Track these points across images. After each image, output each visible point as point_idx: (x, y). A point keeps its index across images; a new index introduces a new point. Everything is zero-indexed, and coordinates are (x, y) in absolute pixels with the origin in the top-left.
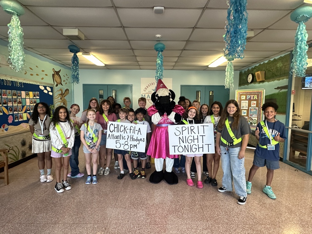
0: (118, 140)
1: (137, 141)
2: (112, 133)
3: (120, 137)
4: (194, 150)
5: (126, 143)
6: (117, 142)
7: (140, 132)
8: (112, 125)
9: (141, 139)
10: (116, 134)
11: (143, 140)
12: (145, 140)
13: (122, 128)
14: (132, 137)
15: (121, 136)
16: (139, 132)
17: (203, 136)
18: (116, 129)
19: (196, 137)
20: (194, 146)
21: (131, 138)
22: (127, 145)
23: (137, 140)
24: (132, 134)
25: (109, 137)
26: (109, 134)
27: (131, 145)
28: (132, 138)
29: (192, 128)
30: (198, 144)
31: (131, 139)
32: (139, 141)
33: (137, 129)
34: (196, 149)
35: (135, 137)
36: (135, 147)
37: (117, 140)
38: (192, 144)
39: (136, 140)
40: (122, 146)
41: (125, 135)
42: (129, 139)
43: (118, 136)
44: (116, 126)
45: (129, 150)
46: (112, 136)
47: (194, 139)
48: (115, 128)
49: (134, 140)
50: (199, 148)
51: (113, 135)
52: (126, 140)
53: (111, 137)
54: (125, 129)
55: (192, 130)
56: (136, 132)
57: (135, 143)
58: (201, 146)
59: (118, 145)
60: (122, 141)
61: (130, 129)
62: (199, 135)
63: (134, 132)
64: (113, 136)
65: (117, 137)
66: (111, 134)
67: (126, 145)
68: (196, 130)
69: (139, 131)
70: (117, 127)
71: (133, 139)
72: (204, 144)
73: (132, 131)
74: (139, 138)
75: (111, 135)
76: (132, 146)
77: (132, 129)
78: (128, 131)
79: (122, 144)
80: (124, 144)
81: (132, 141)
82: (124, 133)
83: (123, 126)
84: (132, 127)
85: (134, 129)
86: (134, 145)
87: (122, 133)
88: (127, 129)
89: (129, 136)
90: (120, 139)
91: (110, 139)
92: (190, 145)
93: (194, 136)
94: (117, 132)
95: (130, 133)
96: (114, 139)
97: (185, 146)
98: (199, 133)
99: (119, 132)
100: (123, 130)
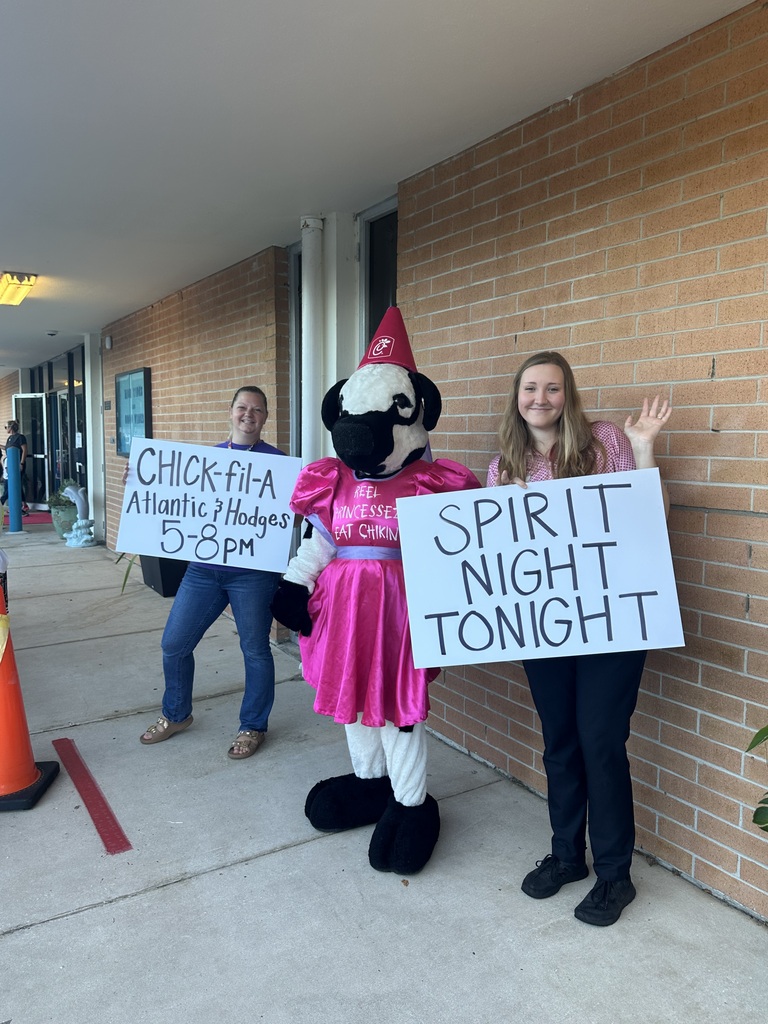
0: (174, 517)
1: (255, 525)
2: (147, 488)
3: (182, 504)
4: (556, 632)
5: (209, 532)
6: (168, 526)
7: (271, 485)
8: (149, 453)
9: (273, 517)
10: (165, 492)
11: (280, 519)
12: (291, 523)
13: (196, 469)
14: (234, 508)
15: (185, 501)
16: (267, 488)
18: (167, 471)
19: (559, 557)
20: (555, 611)
21: (229, 511)
22: (211, 539)
23: (256, 519)
24: (235, 494)
25: (134, 505)
26: (135, 494)
27: (229, 542)
28: (236, 511)
29: (535, 504)
30: (577, 593)
31: (232, 515)
32: (264, 524)
33: (259, 473)
34: (569, 623)
35: (248, 509)
36: (246, 551)
37: (169, 517)
38: (539, 599)
39: (252, 521)
40: (190, 544)
41: (208, 499)
42: (222, 516)
43: (173, 502)
44: (167, 460)
45: (218, 561)
46: (147, 500)
48: (161, 466)
49: (243, 520)
50: (582, 619)
51: (151, 497)
52: (209, 519)
53: (142, 505)
54: (205, 471)
55: (534, 515)
56: (256, 487)
57: (247, 532)
59: (172, 541)
60: (191, 525)
61: (230, 475)
63: (245, 485)
64: (151, 503)
65: (169, 507)
66: (142, 490)
67: (205, 539)
68: (556, 516)
69: (265, 484)
70: (172, 465)
71: (239, 517)
73: (235, 481)
74: (265, 513)
75: (142, 496)
76: (231, 545)
77: (235, 475)
78: (220, 482)
79: (189, 536)
80: (196, 537)
81: (234, 523)
82: (203, 490)
83: (198, 461)
84: (239, 465)
85: (246, 472)
86: (242, 541)
87: (194, 491)
88: (215, 473)
89: (222, 503)
90: (184, 516)
91: (139, 512)
92: (532, 604)
93: (546, 550)
94: (171, 484)
95: (228, 490)
96: (155, 513)
97: (499, 610)
98: (575, 534)
99: (178, 485)
100: (198, 476)
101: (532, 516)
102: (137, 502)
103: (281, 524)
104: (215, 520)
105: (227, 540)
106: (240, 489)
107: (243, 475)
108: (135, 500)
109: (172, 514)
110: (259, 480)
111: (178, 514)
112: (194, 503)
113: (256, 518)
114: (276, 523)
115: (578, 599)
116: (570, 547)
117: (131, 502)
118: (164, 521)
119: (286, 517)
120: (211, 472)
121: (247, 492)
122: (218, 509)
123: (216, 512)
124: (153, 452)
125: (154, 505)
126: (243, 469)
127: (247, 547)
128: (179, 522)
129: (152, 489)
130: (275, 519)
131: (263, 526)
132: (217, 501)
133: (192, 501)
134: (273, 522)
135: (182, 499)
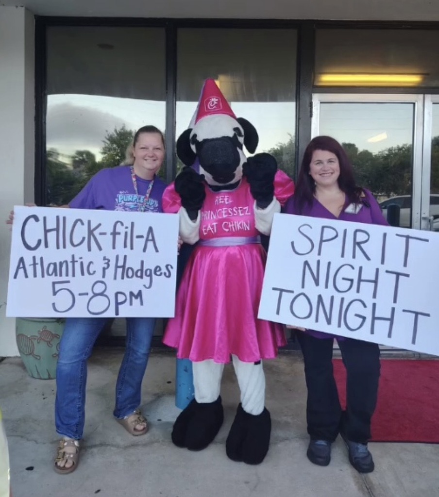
0: (64, 278)
1: (141, 277)
2: (33, 253)
3: (70, 265)
4: (354, 322)
5: (99, 288)
6: (58, 287)
7: (153, 240)
8: (32, 220)
9: (158, 268)
10: (51, 255)
11: (164, 270)
12: (174, 272)
13: (81, 232)
14: (121, 263)
15: (73, 262)
16: (150, 244)
17: (398, 275)
18: (52, 236)
19: (369, 274)
20: (356, 308)
21: (117, 267)
22: (102, 294)
23: (142, 273)
24: (120, 250)
25: (21, 271)
26: (22, 260)
27: (119, 295)
28: (123, 267)
29: (361, 237)
30: (374, 301)
31: (120, 270)
32: (150, 275)
33: (141, 229)
34: (364, 318)
35: (134, 264)
36: (136, 302)
37: (58, 279)
38: (349, 297)
39: (139, 274)
40: (82, 302)
41: (95, 257)
42: (110, 272)
43: (61, 264)
44: (51, 224)
45: (110, 314)
46: (35, 264)
47: (360, 280)
48: (46, 231)
49: (130, 273)
50: (374, 318)
51: (38, 261)
52: (98, 276)
53: (30, 270)
54: (91, 232)
55: (359, 244)
56: (139, 243)
57: (135, 284)
58: (383, 311)
59: (63, 300)
60: (80, 283)
61: (115, 234)
62: (382, 269)
63: (129, 242)
64: (39, 267)
65: (57, 269)
66: (28, 256)
67: (96, 295)
68: (373, 248)
69: (147, 240)
70: (57, 230)
71: (125, 271)
72: (399, 307)
73: (120, 239)
74: (149, 265)
75: (28, 262)
76: (121, 298)
77: (119, 233)
78: (106, 241)
79: (80, 294)
80: (87, 294)
81: (123, 278)
82: (89, 250)
83: (83, 224)
84: (122, 224)
85: (129, 231)
86: (132, 294)
87: (81, 252)
88: (101, 234)
89: (109, 261)
90: (74, 275)
91: (26, 276)
92: (343, 299)
93: (361, 268)
94: (58, 247)
95: (114, 248)
96: (43, 276)
97: (320, 297)
98: (383, 262)
99: (64, 247)
100: (84, 238)
101: (357, 244)
102: (24, 268)
103: (165, 274)
104: (104, 276)
105: (117, 294)
106: (125, 246)
107: (126, 233)
108: (21, 266)
109: (61, 275)
110: (142, 237)
111: (67, 275)
112: (82, 263)
113: (142, 270)
114: (161, 274)
115: (374, 305)
116: (377, 270)
117: (18, 268)
118: (54, 283)
119: (169, 267)
120: (96, 233)
121: (132, 248)
122: (106, 266)
123: (104, 269)
124: (36, 219)
125: (42, 268)
126: (127, 228)
127: (136, 297)
128: (68, 282)
129: (38, 253)
130: (160, 269)
131: (148, 278)
132: (105, 259)
133: (80, 261)
134: (158, 273)
135: (70, 259)
